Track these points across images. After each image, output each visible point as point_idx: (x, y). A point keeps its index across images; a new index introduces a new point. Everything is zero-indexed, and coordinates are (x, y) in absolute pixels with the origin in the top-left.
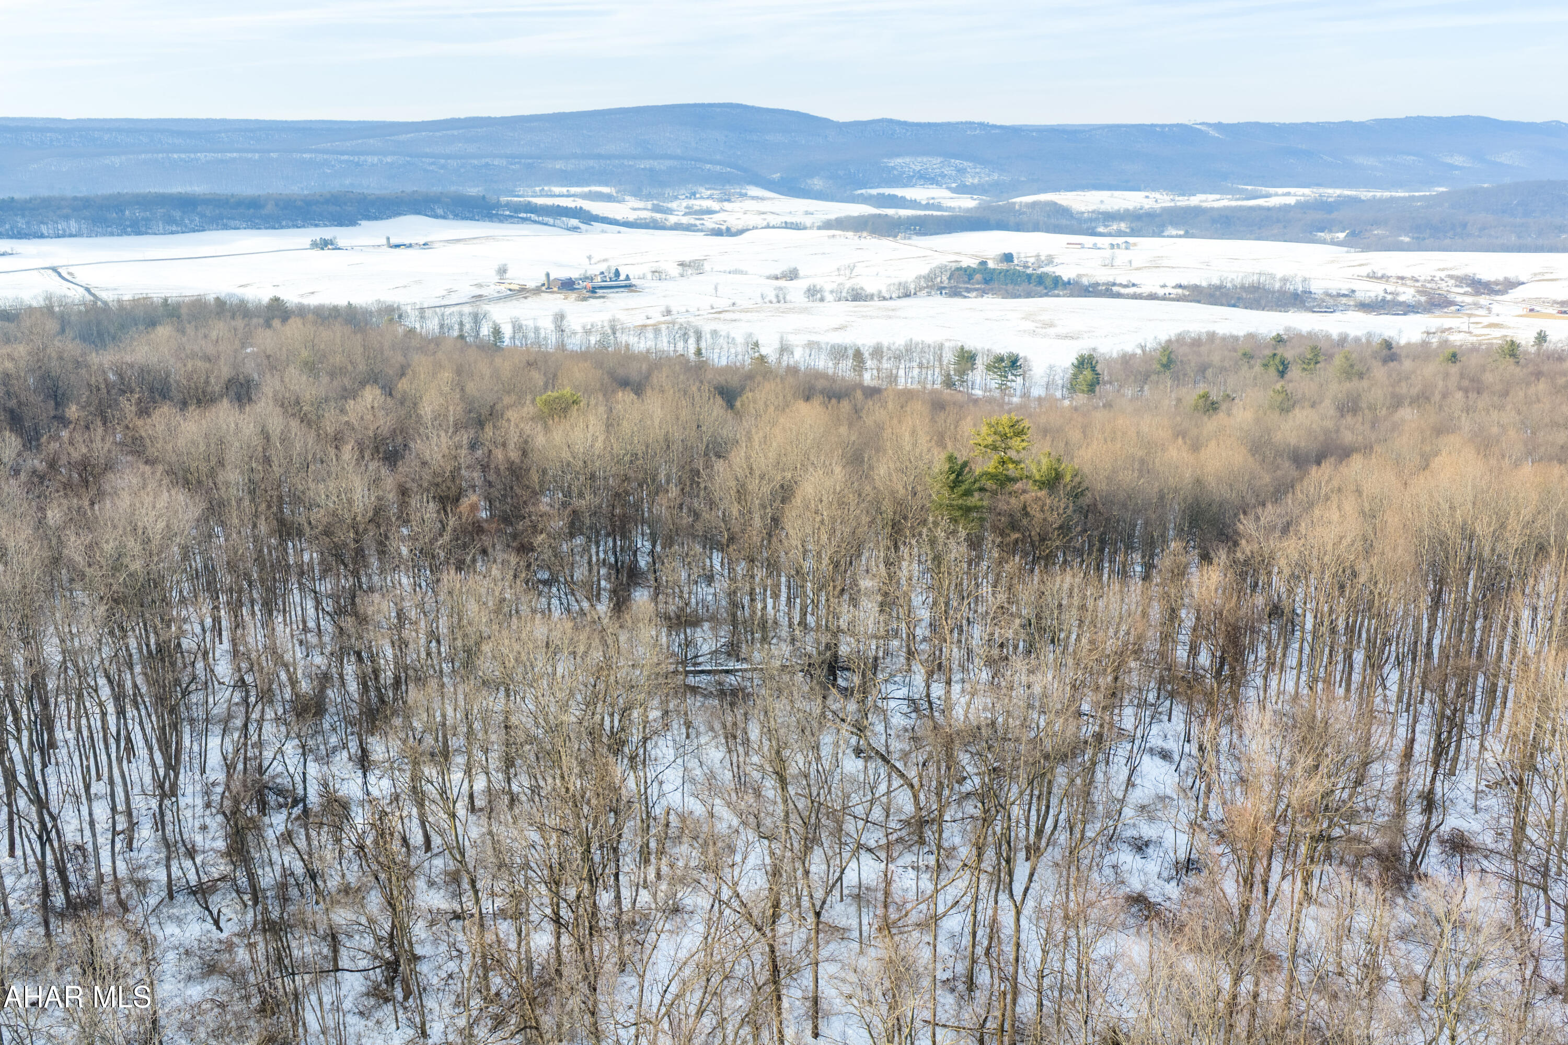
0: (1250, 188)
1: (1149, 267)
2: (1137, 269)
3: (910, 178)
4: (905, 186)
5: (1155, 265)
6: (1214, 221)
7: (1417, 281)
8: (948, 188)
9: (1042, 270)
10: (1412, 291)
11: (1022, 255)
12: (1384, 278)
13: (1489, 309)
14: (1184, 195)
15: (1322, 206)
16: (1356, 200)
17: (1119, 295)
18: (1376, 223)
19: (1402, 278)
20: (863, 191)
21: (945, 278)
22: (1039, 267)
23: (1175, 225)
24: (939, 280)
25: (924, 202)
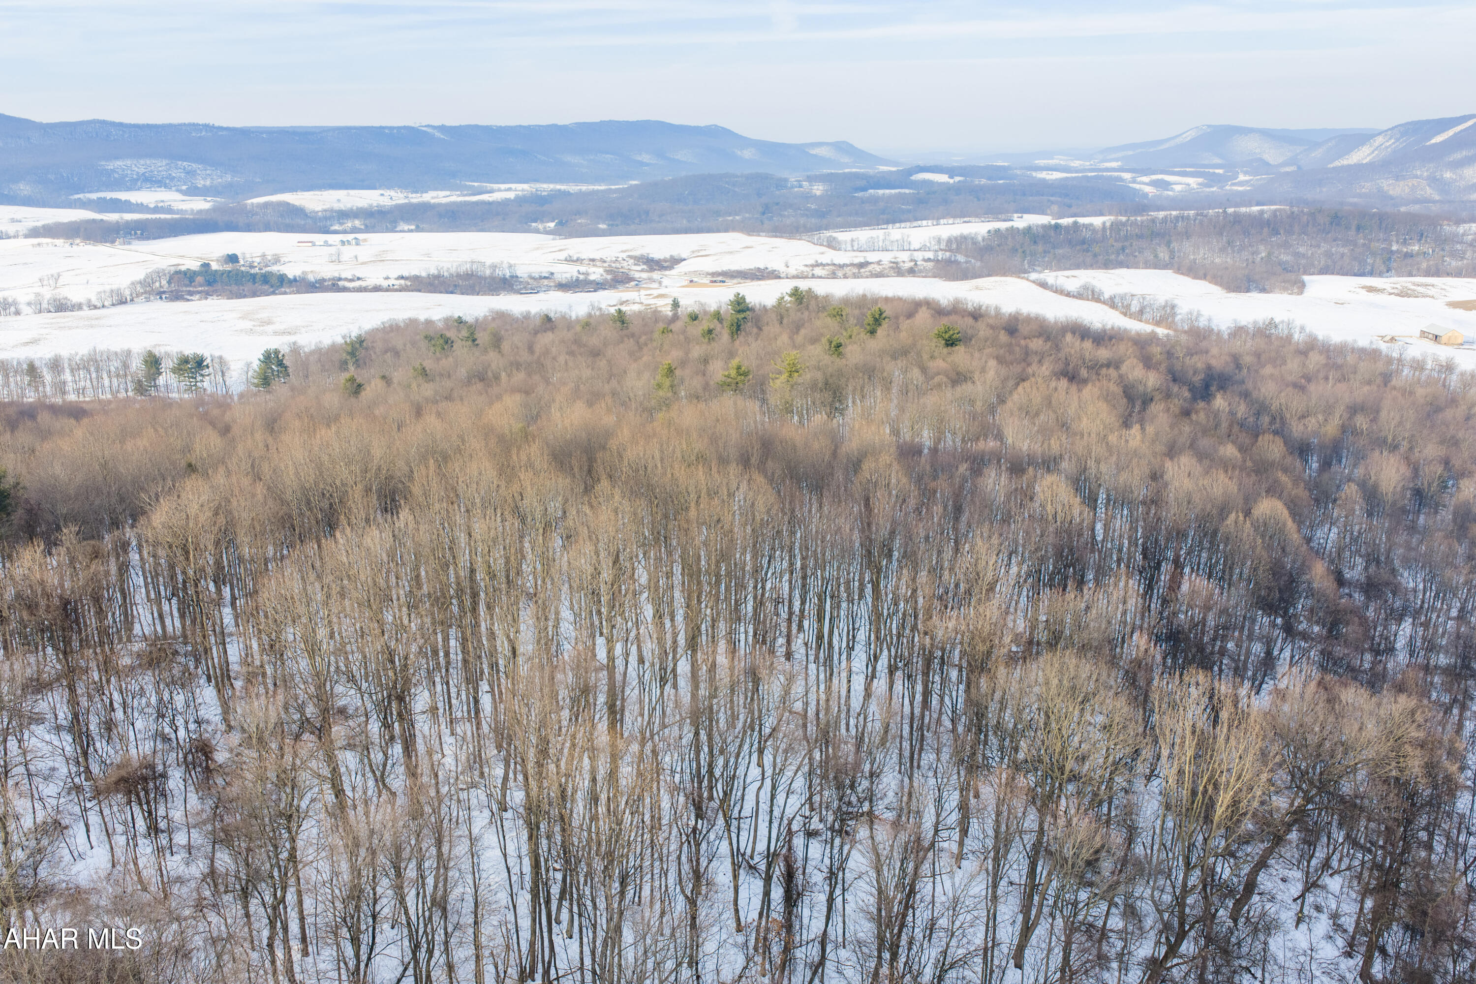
0: (476, 184)
1: (374, 261)
2: (363, 264)
3: (134, 181)
4: (129, 189)
5: (379, 259)
6: (441, 216)
7: (605, 262)
8: (177, 191)
9: (269, 269)
10: (601, 270)
11: (248, 256)
12: (579, 261)
13: (660, 283)
14: (416, 192)
15: (538, 200)
16: (567, 194)
17: (345, 289)
18: (579, 213)
19: (593, 260)
20: (81, 196)
21: (164, 282)
22: (267, 266)
23: (407, 221)
24: (157, 284)
25: (152, 206)
